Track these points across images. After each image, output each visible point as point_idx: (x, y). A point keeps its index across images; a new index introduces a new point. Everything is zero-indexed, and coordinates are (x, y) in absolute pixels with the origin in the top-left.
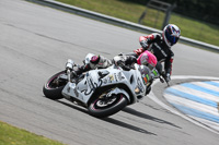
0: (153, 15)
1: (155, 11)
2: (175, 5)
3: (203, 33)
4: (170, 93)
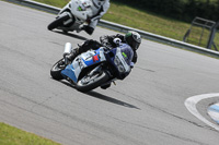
0: (198, 33)
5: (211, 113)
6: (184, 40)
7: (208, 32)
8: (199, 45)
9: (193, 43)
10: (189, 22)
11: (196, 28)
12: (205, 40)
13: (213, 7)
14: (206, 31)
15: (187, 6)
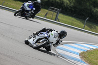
0: (51, 14)
1: (52, 12)
2: (61, 10)
3: (73, 22)
4: (59, 48)
5: (57, 50)
6: (45, 17)
7: (56, 14)
8: (52, 19)
9: (48, 18)
10: (47, 9)
11: (50, 12)
12: (54, 17)
13: (58, 3)
14: (54, 13)
15: (46, 2)
